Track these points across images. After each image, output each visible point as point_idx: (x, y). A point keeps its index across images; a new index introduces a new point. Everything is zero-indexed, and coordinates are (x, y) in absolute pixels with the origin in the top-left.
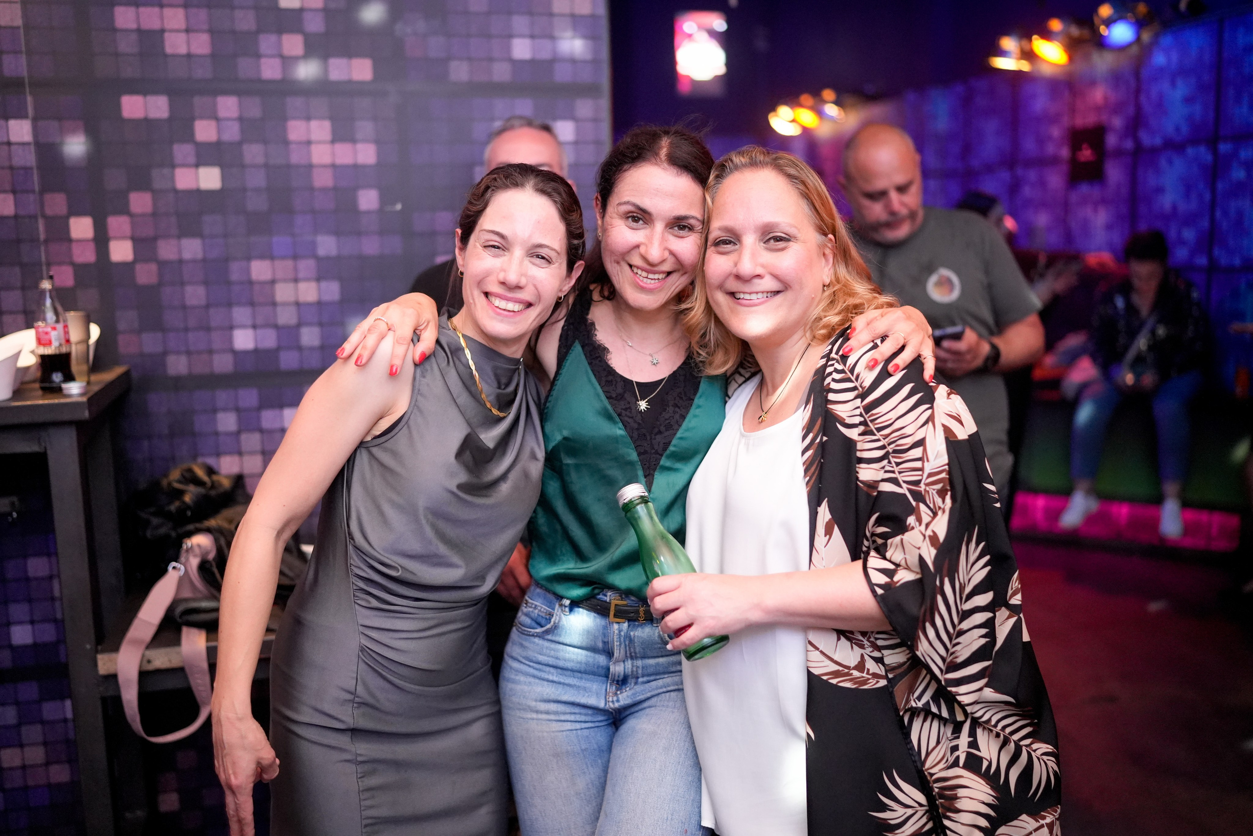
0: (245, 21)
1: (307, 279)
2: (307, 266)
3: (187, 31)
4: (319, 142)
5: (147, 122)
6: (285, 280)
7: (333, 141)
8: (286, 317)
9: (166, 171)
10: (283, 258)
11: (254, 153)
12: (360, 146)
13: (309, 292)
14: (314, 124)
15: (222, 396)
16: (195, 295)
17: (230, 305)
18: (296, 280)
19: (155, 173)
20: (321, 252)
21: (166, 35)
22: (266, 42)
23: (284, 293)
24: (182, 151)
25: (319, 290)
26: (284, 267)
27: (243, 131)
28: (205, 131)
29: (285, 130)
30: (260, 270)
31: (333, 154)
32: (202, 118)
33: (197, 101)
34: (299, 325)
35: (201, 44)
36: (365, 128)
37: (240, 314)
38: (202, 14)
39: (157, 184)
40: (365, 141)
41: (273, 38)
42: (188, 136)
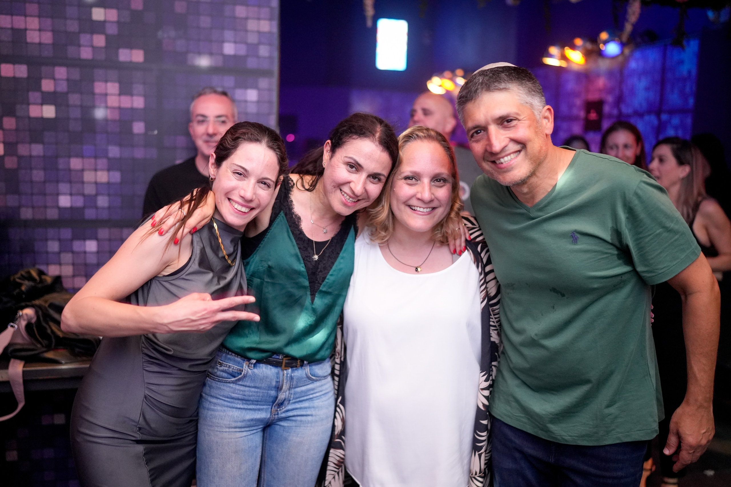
0: (73, 26)
1: (102, 170)
2: (102, 162)
3: (40, 30)
4: (112, 95)
5: (15, 79)
6: (90, 170)
7: (120, 94)
8: (90, 190)
9: (24, 106)
10: (89, 157)
11: (74, 99)
12: (135, 98)
13: (103, 177)
14: (109, 85)
15: (51, 232)
16: (38, 175)
17: (58, 182)
18: (96, 170)
19: (18, 107)
20: (111, 155)
21: (28, 32)
22: (84, 38)
23: (88, 176)
24: (34, 96)
25: (109, 176)
26: (89, 162)
27: (69, 86)
28: (47, 85)
29: (93, 87)
30: (75, 163)
31: (120, 101)
32: (46, 78)
33: (44, 69)
34: (97, 195)
35: (47, 38)
36: (138, 88)
37: (63, 187)
38: (48, 22)
39: (18, 114)
40: (139, 95)
41: (88, 36)
42: (38, 88)
